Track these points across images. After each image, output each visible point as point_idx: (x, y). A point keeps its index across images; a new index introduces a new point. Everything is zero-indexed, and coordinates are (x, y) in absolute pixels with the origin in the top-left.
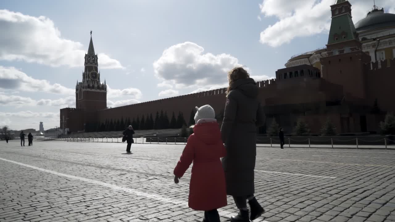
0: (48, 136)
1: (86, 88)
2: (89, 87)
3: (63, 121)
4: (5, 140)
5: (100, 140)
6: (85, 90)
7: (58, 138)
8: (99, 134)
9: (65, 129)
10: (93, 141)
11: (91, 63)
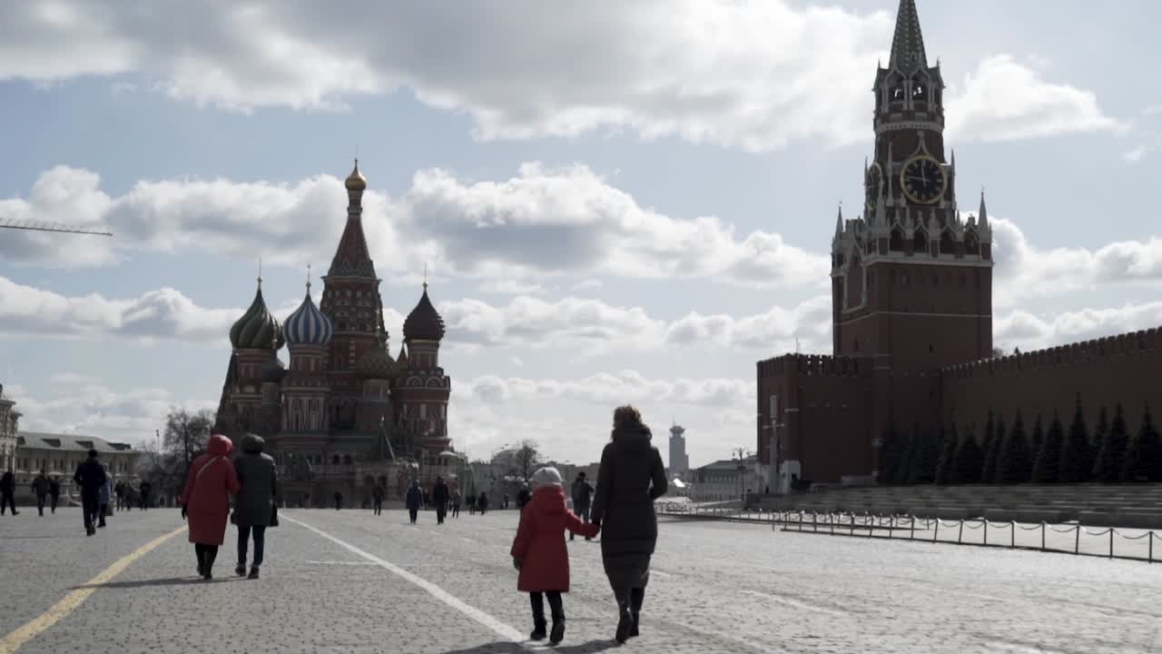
0: (707, 499)
1: (883, 252)
2: (896, 241)
3: (770, 424)
4: (516, 508)
5: (948, 529)
6: (875, 258)
7: (746, 509)
8: (950, 496)
9: (779, 462)
10: (907, 534)
11: (909, 115)
